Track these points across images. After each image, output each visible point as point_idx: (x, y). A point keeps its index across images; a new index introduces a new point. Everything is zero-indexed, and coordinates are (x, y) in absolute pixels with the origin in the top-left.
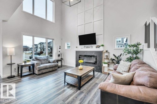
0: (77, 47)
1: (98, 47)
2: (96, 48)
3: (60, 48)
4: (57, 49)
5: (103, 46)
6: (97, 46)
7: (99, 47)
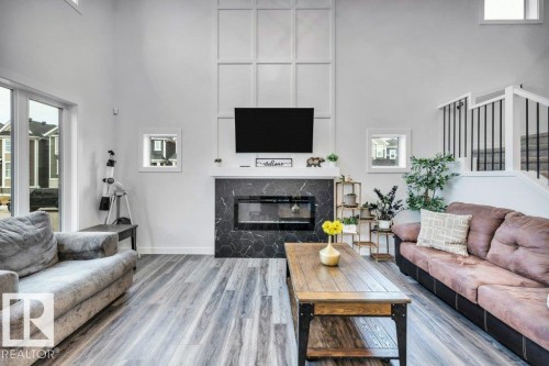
0: (218, 161)
1: (317, 162)
2: (309, 165)
3: (111, 163)
4: (93, 169)
5: (333, 158)
6: (313, 159)
7: (319, 162)
